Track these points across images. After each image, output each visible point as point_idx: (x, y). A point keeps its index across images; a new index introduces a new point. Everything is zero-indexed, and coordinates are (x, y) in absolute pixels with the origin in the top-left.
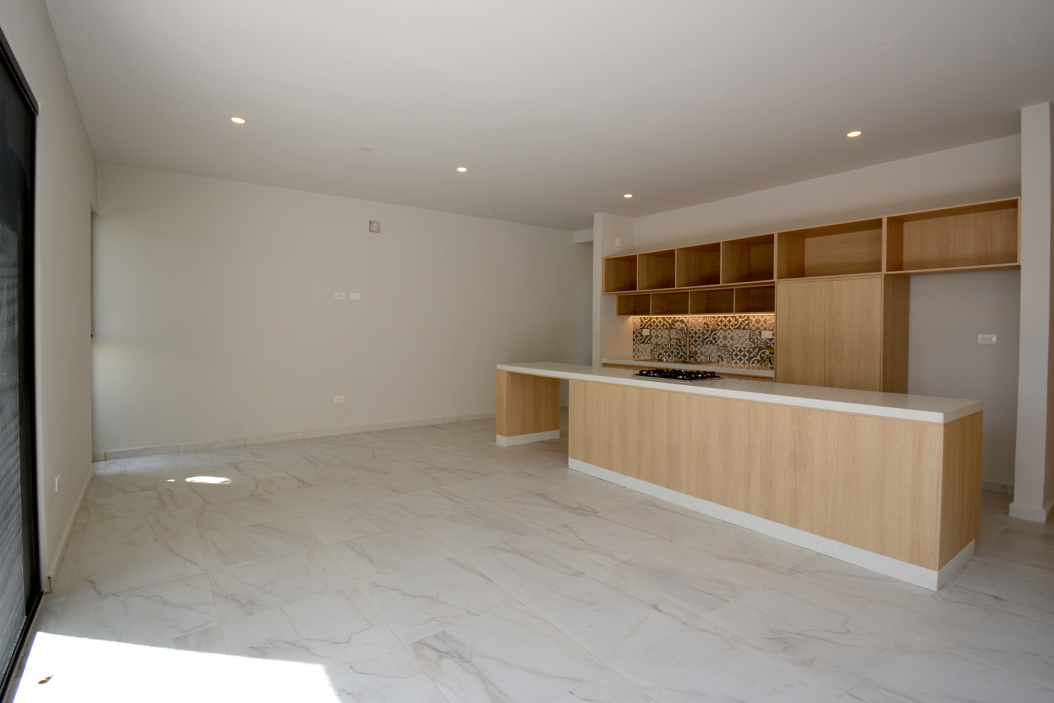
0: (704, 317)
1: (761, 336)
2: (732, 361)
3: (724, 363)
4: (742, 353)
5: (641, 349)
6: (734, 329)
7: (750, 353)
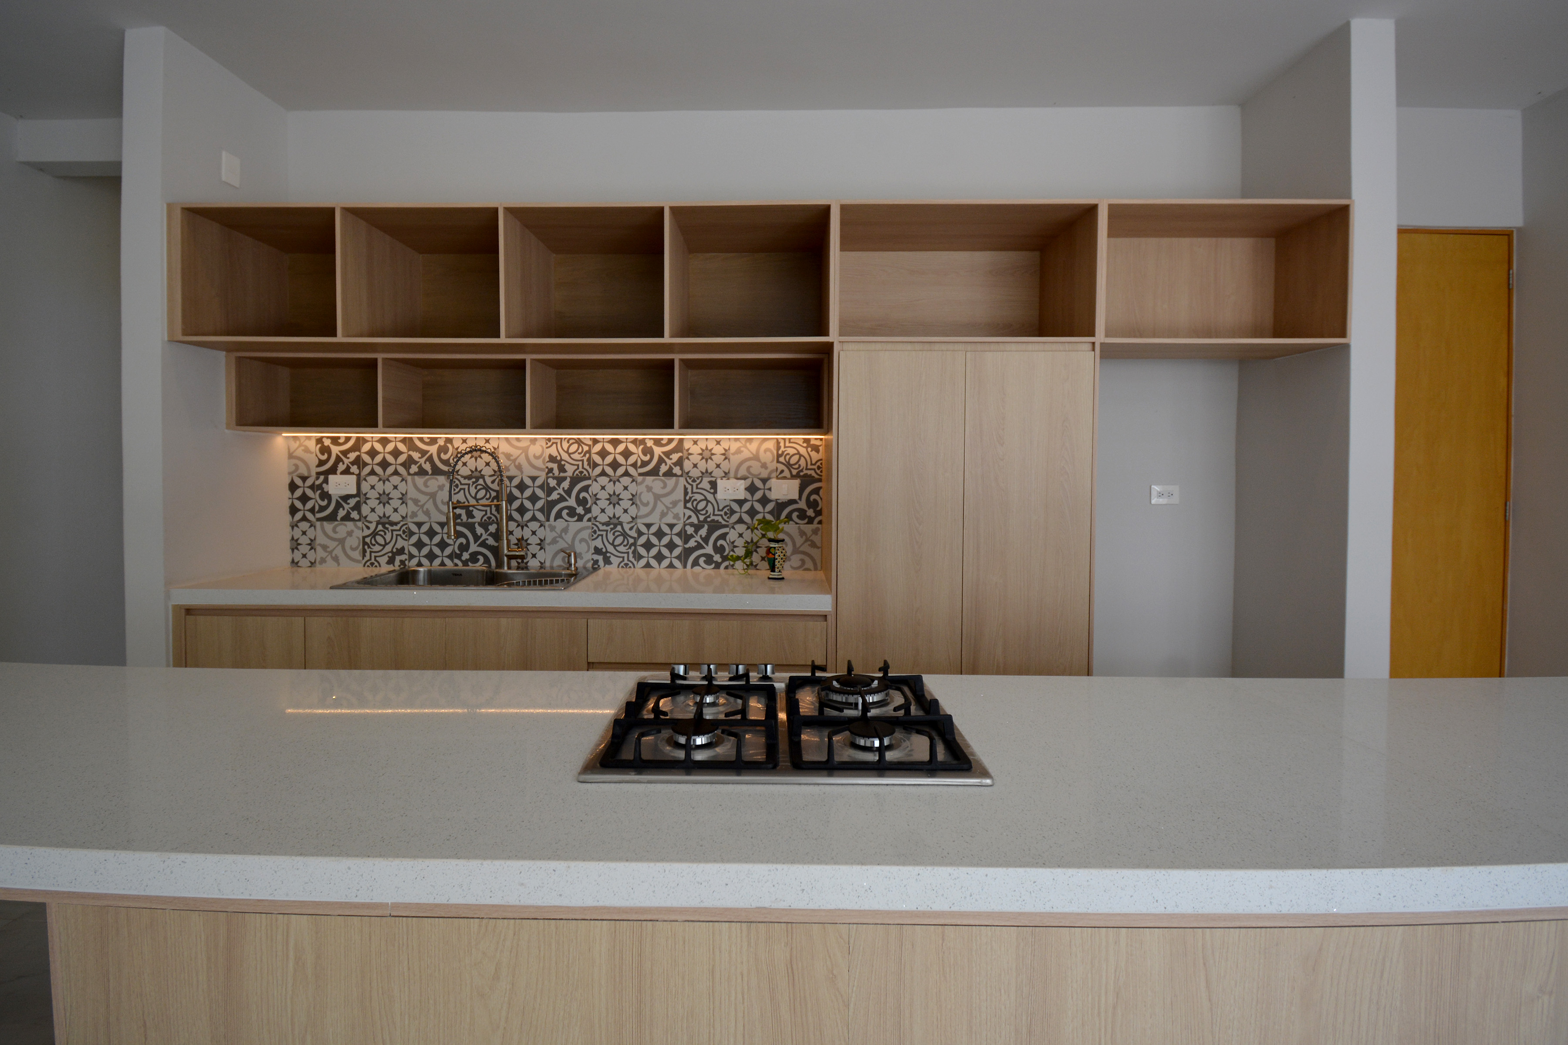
0: (549, 440)
1: (715, 492)
2: (635, 563)
3: (613, 568)
4: (666, 540)
5: (321, 539)
6: (640, 475)
7: (687, 538)
